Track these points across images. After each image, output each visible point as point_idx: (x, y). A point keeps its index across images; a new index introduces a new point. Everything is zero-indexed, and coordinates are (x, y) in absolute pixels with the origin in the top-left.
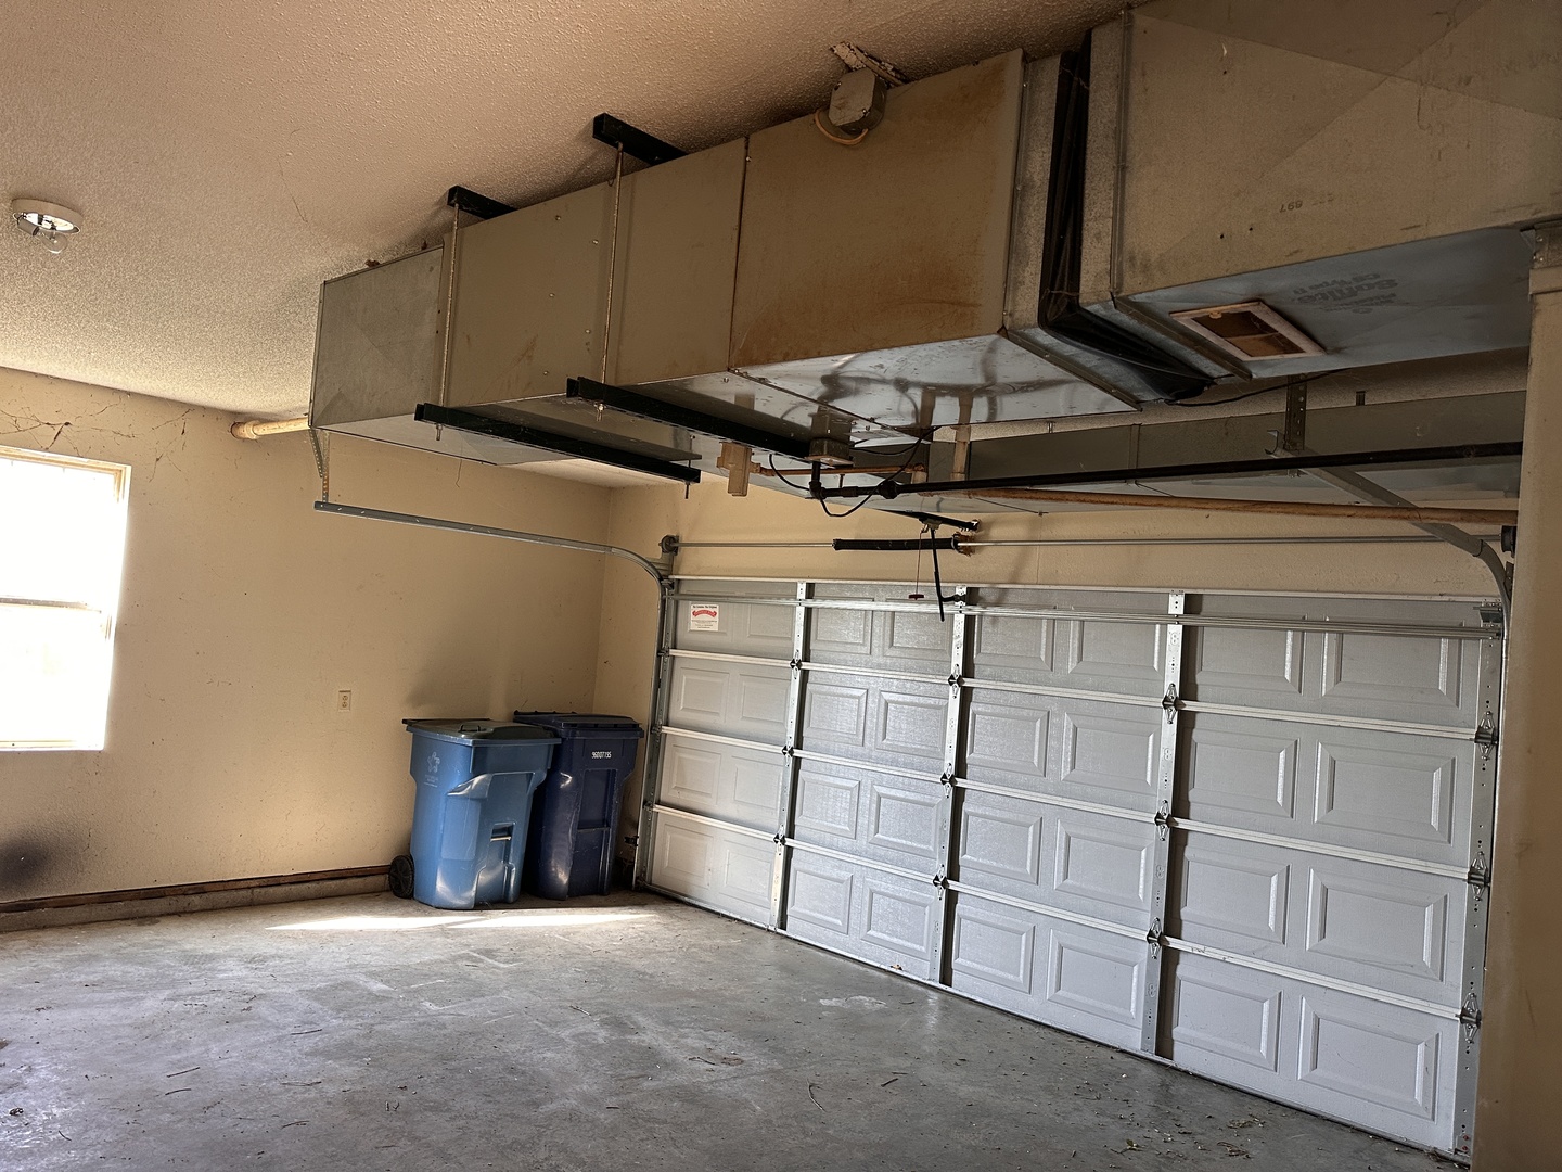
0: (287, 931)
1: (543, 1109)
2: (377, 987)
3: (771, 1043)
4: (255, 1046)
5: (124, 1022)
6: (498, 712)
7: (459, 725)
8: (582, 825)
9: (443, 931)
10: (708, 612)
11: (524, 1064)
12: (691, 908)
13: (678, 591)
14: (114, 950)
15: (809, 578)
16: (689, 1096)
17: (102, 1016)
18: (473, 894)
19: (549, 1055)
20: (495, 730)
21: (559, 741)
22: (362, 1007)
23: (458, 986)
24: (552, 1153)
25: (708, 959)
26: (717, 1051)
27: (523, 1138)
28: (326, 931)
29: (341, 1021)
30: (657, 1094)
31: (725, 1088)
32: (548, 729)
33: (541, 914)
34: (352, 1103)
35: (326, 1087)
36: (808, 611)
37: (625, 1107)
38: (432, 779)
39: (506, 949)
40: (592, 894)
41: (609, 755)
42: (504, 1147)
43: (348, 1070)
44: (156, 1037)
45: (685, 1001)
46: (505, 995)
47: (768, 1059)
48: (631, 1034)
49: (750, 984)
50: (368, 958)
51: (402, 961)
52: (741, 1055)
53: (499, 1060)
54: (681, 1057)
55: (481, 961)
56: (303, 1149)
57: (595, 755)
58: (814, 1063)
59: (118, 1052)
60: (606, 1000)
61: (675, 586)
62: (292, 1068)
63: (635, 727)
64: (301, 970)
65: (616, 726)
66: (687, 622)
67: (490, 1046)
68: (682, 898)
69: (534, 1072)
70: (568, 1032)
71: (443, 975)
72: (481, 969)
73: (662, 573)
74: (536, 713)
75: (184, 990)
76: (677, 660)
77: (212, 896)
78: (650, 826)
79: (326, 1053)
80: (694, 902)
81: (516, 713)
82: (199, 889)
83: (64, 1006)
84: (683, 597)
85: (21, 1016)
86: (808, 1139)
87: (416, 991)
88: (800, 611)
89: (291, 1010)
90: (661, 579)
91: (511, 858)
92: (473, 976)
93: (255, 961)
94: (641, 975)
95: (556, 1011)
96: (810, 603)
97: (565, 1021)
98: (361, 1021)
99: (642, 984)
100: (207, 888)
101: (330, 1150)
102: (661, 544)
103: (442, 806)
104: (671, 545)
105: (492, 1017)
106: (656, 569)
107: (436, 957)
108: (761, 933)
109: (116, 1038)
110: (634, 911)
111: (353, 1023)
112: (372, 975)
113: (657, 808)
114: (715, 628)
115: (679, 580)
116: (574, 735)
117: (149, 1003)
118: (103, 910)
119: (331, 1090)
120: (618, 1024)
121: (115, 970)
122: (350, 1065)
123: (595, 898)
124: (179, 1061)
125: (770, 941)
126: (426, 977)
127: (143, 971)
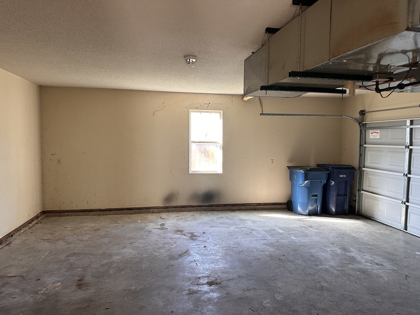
0: (262, 216)
1: (319, 267)
2: (281, 231)
3: (395, 262)
4: (251, 241)
5: (226, 232)
6: (313, 164)
7: (301, 168)
8: (338, 195)
9: (299, 220)
10: (376, 132)
11: (316, 255)
12: (374, 221)
13: (365, 127)
14: (226, 217)
15: (411, 118)
16: (364, 271)
17: (223, 230)
18: (308, 212)
19: (323, 254)
20: (310, 169)
21: (329, 172)
22: (277, 236)
23: (301, 234)
24: (319, 278)
25: (377, 236)
26: (375, 261)
27: (312, 273)
28: (271, 217)
29: (271, 238)
30: (353, 269)
31: (376, 271)
32: (326, 169)
33: (327, 219)
34: (271, 257)
35: (266, 252)
36: (411, 130)
37: (342, 271)
38: (295, 181)
39: (316, 226)
40: (343, 215)
41: (345, 176)
42: (307, 274)
43: (271, 249)
44: (232, 236)
45: (367, 246)
46: (313, 238)
47: (392, 266)
48: (348, 252)
49: (391, 244)
50: (280, 224)
51: (288, 226)
52: (384, 264)
53: (309, 253)
54: (362, 261)
55: (308, 228)
56: (259, 265)
57: (341, 176)
58: (409, 270)
59: (225, 238)
60: (342, 243)
61: (364, 125)
62: (259, 247)
63: (353, 168)
64: (264, 225)
65: (347, 168)
66: (369, 136)
67: (307, 249)
68: (372, 218)
69: (318, 257)
70: (329, 249)
71: (298, 231)
72: (308, 230)
73: (360, 122)
74: (324, 164)
75: (239, 226)
76: (366, 148)
77: (246, 206)
78: (360, 197)
79: (267, 245)
80: (375, 220)
81: (318, 164)
82: (244, 205)
83: (216, 227)
84: (367, 128)
85: (208, 228)
86: (402, 291)
87: (290, 234)
88: (408, 130)
89: (260, 234)
90: (359, 124)
91: (318, 203)
92: (305, 232)
93: (254, 222)
94: (354, 238)
95: (327, 243)
96: (412, 127)
97: (329, 246)
98: (276, 239)
99: (354, 240)
100: (245, 205)
101: (265, 266)
102: (359, 113)
103: (298, 188)
104: (363, 113)
105: (309, 243)
106: (357, 120)
107: (297, 226)
108: (398, 231)
109: (224, 235)
110: (355, 220)
111: (274, 239)
112: (280, 228)
113: (362, 192)
114: (378, 137)
115: (366, 123)
116: (333, 170)
117: (231, 228)
118: (225, 208)
119: (267, 253)
120: (344, 249)
121: (226, 221)
122: (272, 248)
123: (344, 216)
124: (236, 241)
125: (401, 234)
126: (293, 230)
127: (231, 221)
